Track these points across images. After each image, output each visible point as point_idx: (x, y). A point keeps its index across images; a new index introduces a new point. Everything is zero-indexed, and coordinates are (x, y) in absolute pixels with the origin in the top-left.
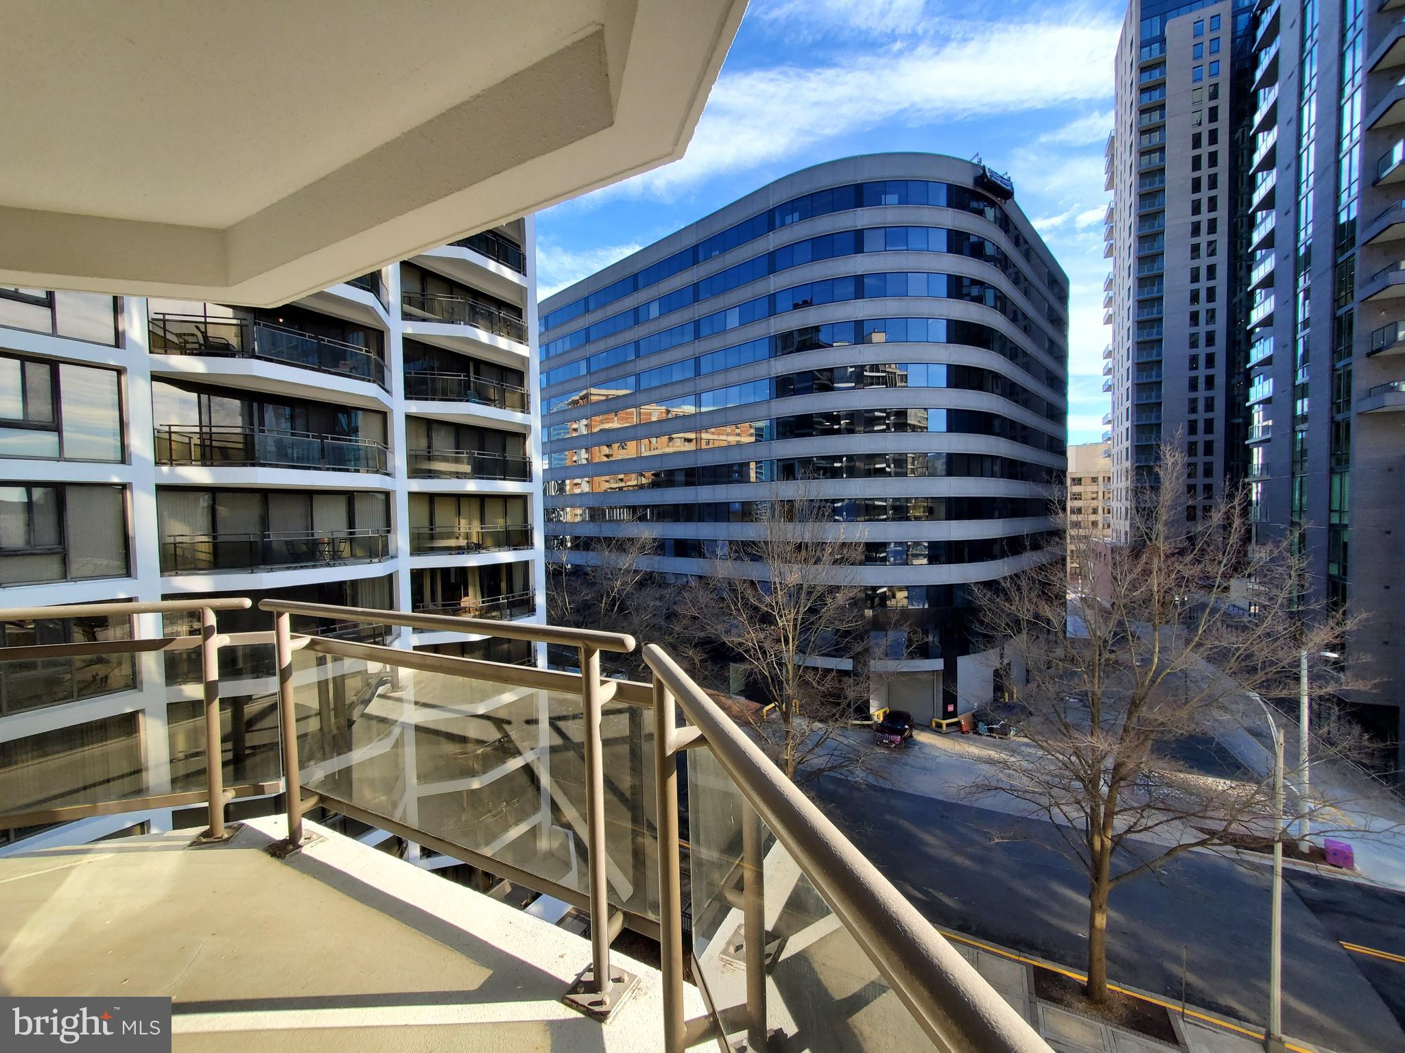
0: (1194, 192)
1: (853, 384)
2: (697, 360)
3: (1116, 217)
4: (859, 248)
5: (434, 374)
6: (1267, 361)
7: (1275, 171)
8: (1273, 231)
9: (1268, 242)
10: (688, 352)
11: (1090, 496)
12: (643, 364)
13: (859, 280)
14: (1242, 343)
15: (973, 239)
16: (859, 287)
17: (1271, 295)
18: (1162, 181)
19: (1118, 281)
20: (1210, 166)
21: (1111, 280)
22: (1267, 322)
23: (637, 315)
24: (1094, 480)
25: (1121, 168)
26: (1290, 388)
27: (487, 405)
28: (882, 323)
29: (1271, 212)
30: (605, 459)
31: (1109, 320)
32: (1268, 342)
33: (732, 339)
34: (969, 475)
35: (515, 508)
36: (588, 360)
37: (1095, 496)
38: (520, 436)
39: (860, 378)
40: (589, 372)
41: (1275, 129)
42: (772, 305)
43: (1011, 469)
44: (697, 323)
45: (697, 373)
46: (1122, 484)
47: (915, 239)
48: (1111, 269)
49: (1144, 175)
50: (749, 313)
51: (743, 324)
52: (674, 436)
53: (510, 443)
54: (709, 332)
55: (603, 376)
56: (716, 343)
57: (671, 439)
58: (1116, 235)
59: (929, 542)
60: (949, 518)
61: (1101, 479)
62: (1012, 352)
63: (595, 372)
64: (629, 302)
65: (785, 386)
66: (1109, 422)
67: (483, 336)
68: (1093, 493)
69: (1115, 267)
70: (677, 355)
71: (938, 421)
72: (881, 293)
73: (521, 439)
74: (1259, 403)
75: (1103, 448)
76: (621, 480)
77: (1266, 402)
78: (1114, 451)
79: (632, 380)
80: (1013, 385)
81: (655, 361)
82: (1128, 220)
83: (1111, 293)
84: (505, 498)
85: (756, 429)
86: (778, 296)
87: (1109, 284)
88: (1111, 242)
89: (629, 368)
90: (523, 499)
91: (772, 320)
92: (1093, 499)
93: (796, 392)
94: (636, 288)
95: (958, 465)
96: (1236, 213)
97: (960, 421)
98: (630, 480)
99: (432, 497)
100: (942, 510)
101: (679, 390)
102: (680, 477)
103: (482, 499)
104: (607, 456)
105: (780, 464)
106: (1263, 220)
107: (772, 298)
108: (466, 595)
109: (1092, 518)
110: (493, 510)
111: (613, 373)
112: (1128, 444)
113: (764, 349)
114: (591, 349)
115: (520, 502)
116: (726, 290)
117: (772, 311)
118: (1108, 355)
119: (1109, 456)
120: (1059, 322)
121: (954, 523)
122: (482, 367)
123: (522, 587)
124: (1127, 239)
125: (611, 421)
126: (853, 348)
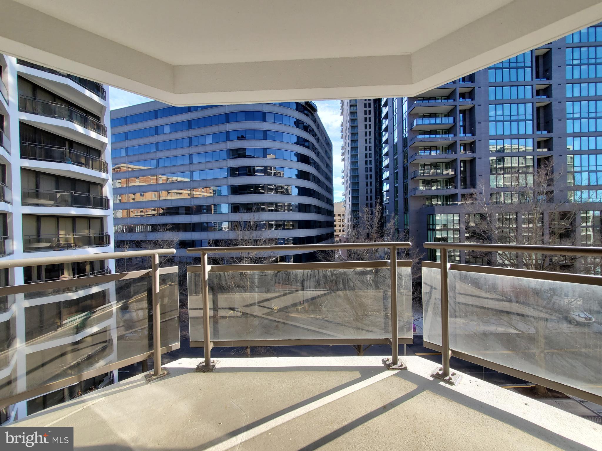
0: (365, 122)
1: (263, 174)
2: (191, 156)
3: (344, 125)
4: (264, 119)
5: (41, 146)
6: (387, 179)
7: (388, 120)
8: (388, 139)
9: (387, 142)
10: (186, 151)
11: (338, 221)
12: (160, 155)
13: (265, 132)
14: (378, 172)
15: (305, 124)
16: (265, 135)
17: (387, 158)
18: (357, 116)
19: (345, 147)
20: (369, 115)
21: (343, 146)
22: (387, 166)
23: (157, 130)
24: (339, 215)
25: (345, 109)
26: (393, 187)
27: (81, 166)
28: (274, 151)
29: (387, 133)
30: (132, 201)
31: (343, 160)
32: (387, 173)
33: (209, 149)
34: (306, 212)
35: (96, 224)
36: (127, 149)
37: (340, 221)
38: (99, 185)
39: (266, 171)
40: (127, 154)
41: (387, 107)
42: (227, 136)
43: (318, 210)
44: (190, 139)
45: (191, 162)
46: (348, 217)
47: (285, 120)
48: (343, 143)
49: (352, 113)
50: (216, 137)
51: (214, 143)
52: (169, 191)
53: (92, 188)
54: (196, 144)
55: (136, 158)
56: (201, 149)
57: (168, 193)
58: (344, 131)
59: (293, 238)
60: (300, 228)
61: (341, 215)
62: (317, 167)
63: (130, 156)
64: (152, 123)
65: (234, 172)
66: (344, 195)
67: (80, 129)
68: (339, 220)
69: (344, 142)
70: (180, 152)
71: (295, 191)
72: (273, 139)
73: (99, 186)
74: (385, 192)
75: (342, 204)
76: (141, 212)
77: (387, 191)
78: (346, 205)
79: (154, 162)
80: (319, 179)
81: (167, 153)
82: (348, 127)
83: (343, 151)
84: (89, 219)
85: (214, 191)
86: (231, 133)
87: (342, 148)
88: (343, 133)
89: (152, 156)
90: (101, 219)
91: (228, 143)
92: (339, 222)
93: (239, 175)
94: (156, 117)
95: (302, 208)
96: (376, 130)
97: (303, 191)
98: (149, 212)
99: (38, 218)
100: (297, 225)
101: (182, 169)
102: (181, 211)
103: (74, 219)
104: (134, 199)
105: (232, 205)
106: (385, 135)
107: (228, 133)
108: (63, 274)
109: (339, 228)
110: (80, 225)
111: (143, 157)
112: (350, 203)
113: (224, 155)
114: (128, 144)
115: (99, 221)
116: (205, 126)
117: (228, 139)
118: (343, 172)
119: (344, 207)
120: (330, 158)
121: (301, 230)
122: (74, 145)
123: (99, 267)
124: (348, 134)
125: (135, 182)
126: (263, 159)
